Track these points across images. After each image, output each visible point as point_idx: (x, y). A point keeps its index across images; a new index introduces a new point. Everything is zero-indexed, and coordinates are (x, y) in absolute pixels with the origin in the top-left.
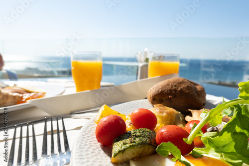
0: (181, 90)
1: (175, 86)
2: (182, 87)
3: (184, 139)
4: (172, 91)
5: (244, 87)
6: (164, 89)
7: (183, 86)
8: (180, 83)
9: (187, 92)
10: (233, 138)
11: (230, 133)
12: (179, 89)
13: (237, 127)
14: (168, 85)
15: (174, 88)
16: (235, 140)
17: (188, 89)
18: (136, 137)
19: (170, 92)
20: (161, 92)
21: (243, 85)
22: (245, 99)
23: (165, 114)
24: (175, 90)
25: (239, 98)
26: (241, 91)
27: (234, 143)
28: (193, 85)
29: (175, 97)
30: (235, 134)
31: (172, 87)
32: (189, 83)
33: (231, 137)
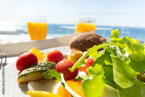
0: (89, 40)
1: (86, 37)
2: (89, 38)
3: (69, 69)
4: (83, 40)
5: (115, 34)
6: (78, 39)
7: (91, 37)
8: (89, 36)
9: (93, 41)
10: (103, 69)
11: (101, 65)
12: (88, 39)
13: (105, 61)
14: (81, 36)
15: (85, 38)
16: (104, 70)
17: (93, 40)
18: (40, 66)
19: (82, 41)
20: (76, 41)
21: (114, 33)
22: (114, 43)
23: (74, 55)
24: (85, 40)
25: (110, 42)
26: (112, 37)
27: (104, 72)
28: (98, 37)
29: (85, 44)
30: (104, 66)
31: (83, 38)
32: (95, 36)
33: (102, 68)
